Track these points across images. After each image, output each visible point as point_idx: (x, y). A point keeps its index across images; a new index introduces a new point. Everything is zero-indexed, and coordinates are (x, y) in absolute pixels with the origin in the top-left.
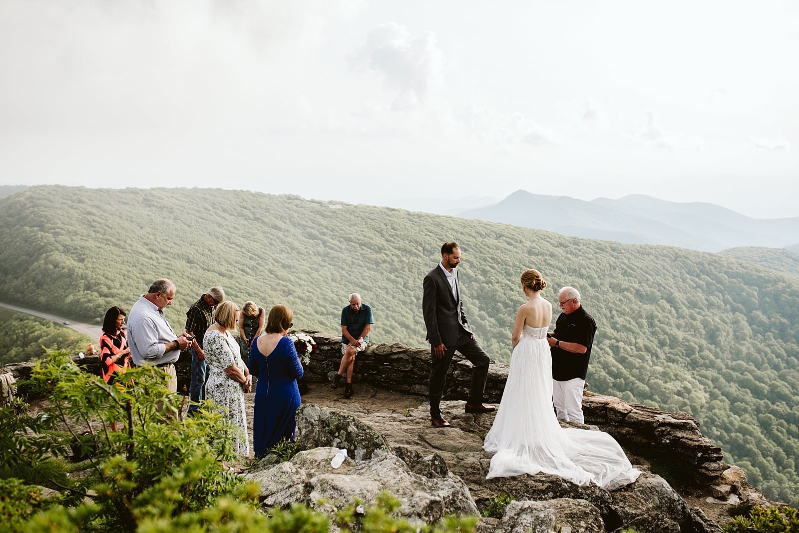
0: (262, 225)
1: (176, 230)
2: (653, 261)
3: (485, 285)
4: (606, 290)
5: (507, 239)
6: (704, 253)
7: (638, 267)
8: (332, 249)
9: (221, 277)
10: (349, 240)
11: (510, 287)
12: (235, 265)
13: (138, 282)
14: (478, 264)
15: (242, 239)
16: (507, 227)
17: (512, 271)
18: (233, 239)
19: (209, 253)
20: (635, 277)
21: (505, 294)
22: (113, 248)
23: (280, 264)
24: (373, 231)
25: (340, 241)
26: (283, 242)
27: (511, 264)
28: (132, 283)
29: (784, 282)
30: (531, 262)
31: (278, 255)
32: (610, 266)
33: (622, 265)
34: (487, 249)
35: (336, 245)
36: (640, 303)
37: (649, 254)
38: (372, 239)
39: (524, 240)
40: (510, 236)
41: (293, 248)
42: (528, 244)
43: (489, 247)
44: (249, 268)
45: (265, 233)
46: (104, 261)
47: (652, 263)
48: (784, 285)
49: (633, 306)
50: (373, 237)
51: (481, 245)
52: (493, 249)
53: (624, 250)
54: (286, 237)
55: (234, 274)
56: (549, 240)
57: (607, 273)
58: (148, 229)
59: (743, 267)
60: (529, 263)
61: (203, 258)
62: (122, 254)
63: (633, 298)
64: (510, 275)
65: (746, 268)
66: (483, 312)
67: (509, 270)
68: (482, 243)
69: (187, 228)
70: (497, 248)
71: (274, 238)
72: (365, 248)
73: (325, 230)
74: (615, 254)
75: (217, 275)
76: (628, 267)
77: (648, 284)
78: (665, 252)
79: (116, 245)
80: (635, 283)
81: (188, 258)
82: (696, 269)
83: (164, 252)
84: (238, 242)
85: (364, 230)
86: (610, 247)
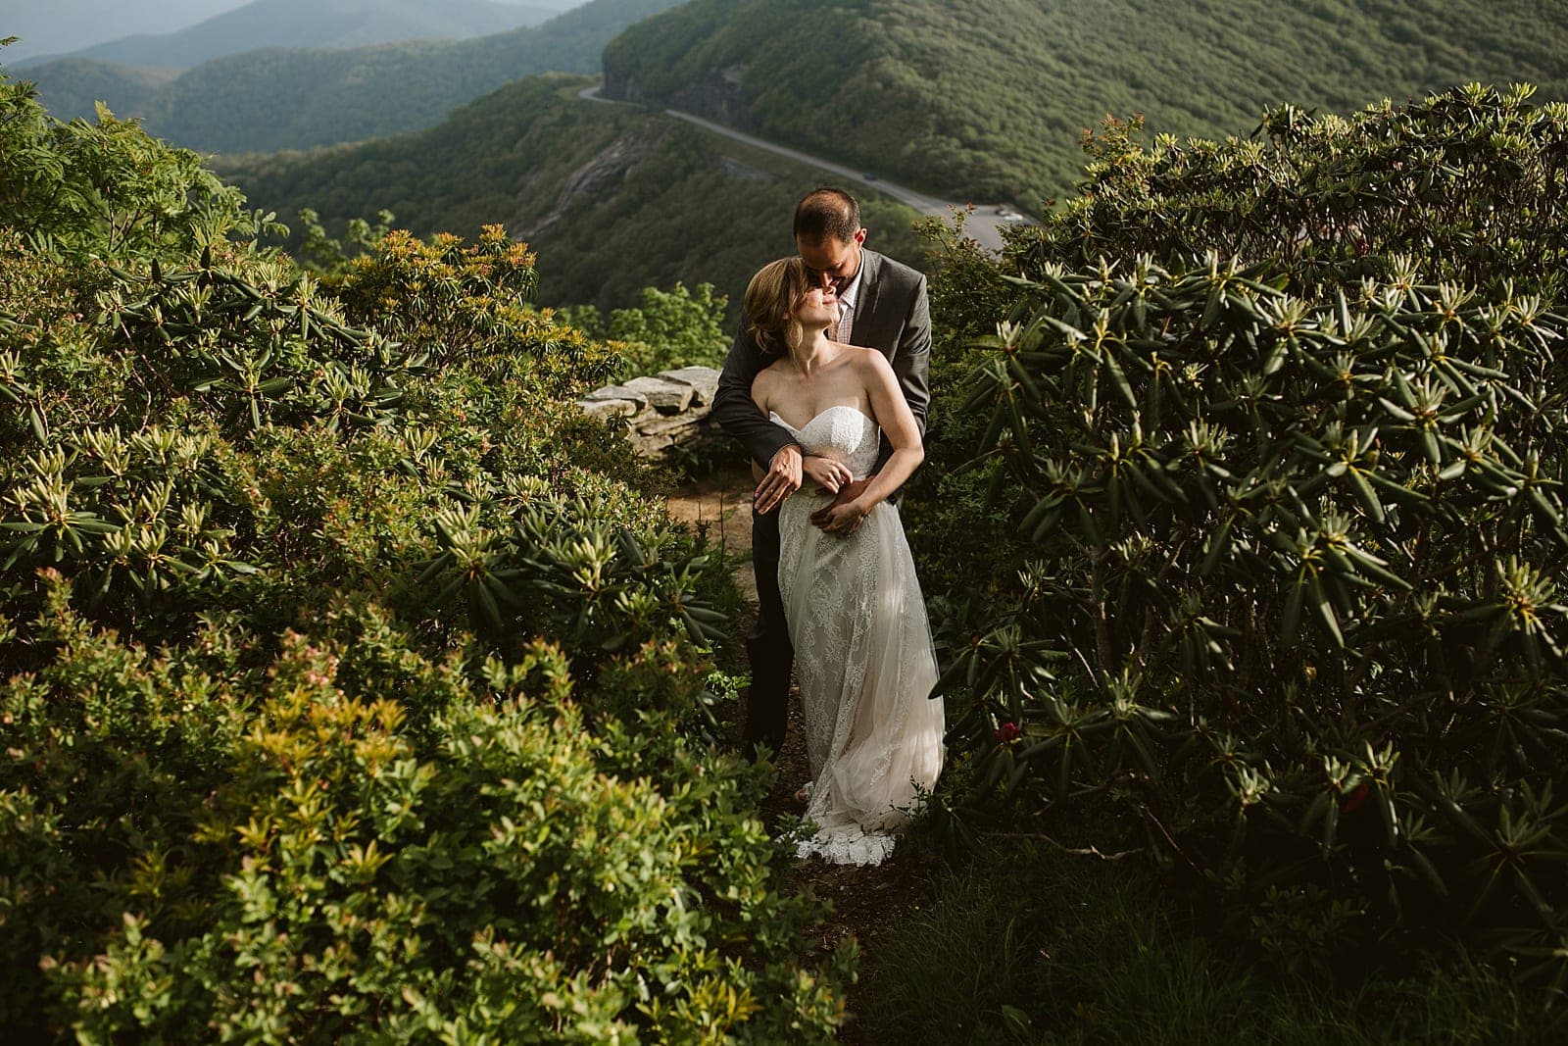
0: (1292, 9)
1: (1113, 17)
8: (1447, 65)
9: (1196, 120)
10: (1489, 46)
12: (1226, 93)
13: (1034, 123)
15: (1246, 39)
18: (1227, 39)
19: (1174, 67)
22: (992, 54)
23: (1324, 97)
24: (1552, 25)
25: (1468, 49)
26: (1336, 48)
28: (1022, 122)
31: (1321, 76)
35: (1456, 56)
38: (1547, 43)
41: (1356, 61)
44: (1256, 103)
45: (1296, 25)
46: (971, 77)
50: (1552, 38)
54: (1344, 35)
55: (1224, 115)
58: (1057, 15)
61: (1162, 79)
62: (1006, 65)
69: (1133, 13)
71: (1317, 38)
72: (1527, 66)
73: (1436, 22)
75: (1188, 114)
79: (995, 46)
81: (1133, 76)
83: (1086, 63)
84: (1238, 45)
85: (1531, 21)
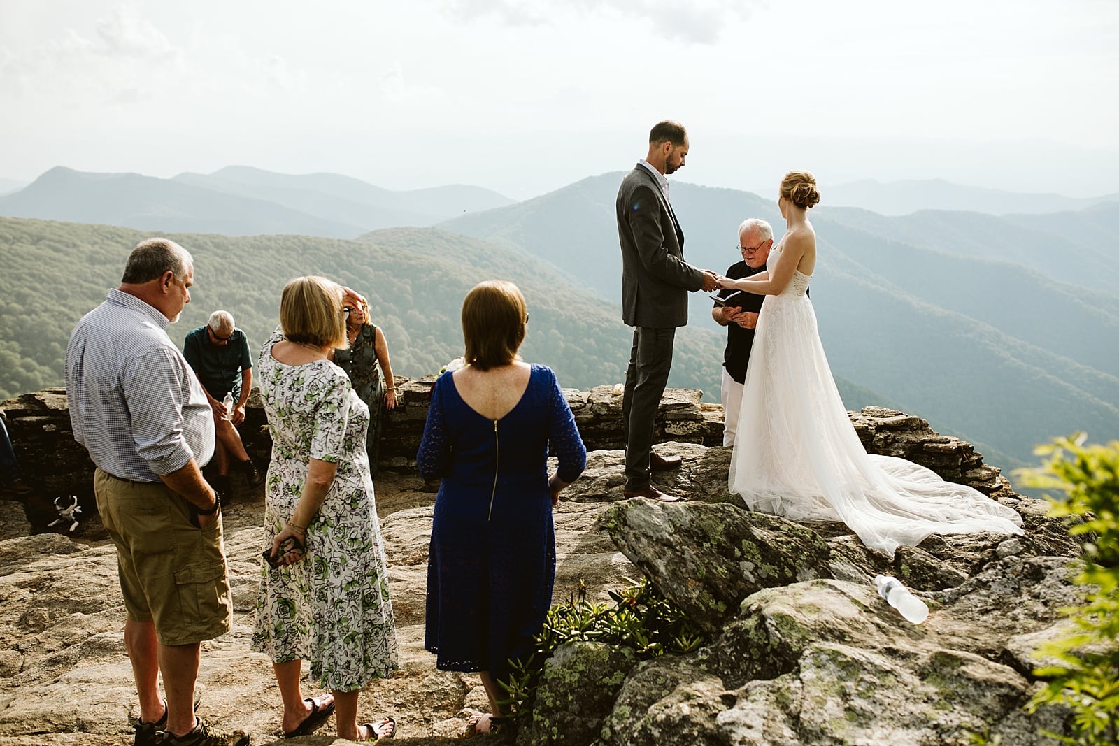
2: (275, 258)
3: (25, 317)
4: (214, 304)
5: (52, 243)
6: (339, 240)
7: (255, 268)
11: (67, 315)
14: (8, 285)
16: (49, 224)
17: (67, 290)
20: (253, 282)
21: (61, 327)
27: (63, 280)
29: (440, 269)
30: (95, 275)
32: (216, 269)
33: (233, 267)
34: (20, 261)
36: (265, 318)
37: (267, 248)
39: (78, 243)
40: (56, 238)
42: (87, 248)
43: (22, 257)
47: (274, 261)
48: (440, 273)
49: (256, 323)
51: (8, 255)
52: (29, 260)
53: (233, 245)
56: (119, 239)
57: (212, 280)
59: (389, 255)
60: (93, 276)
63: (253, 312)
64: (66, 297)
65: (393, 256)
66: (29, 360)
67: (62, 290)
68: (9, 252)
70: (38, 258)
74: (221, 252)
76: (241, 268)
77: (272, 290)
78: (289, 244)
80: (254, 290)
82: (332, 263)
86: (212, 242)
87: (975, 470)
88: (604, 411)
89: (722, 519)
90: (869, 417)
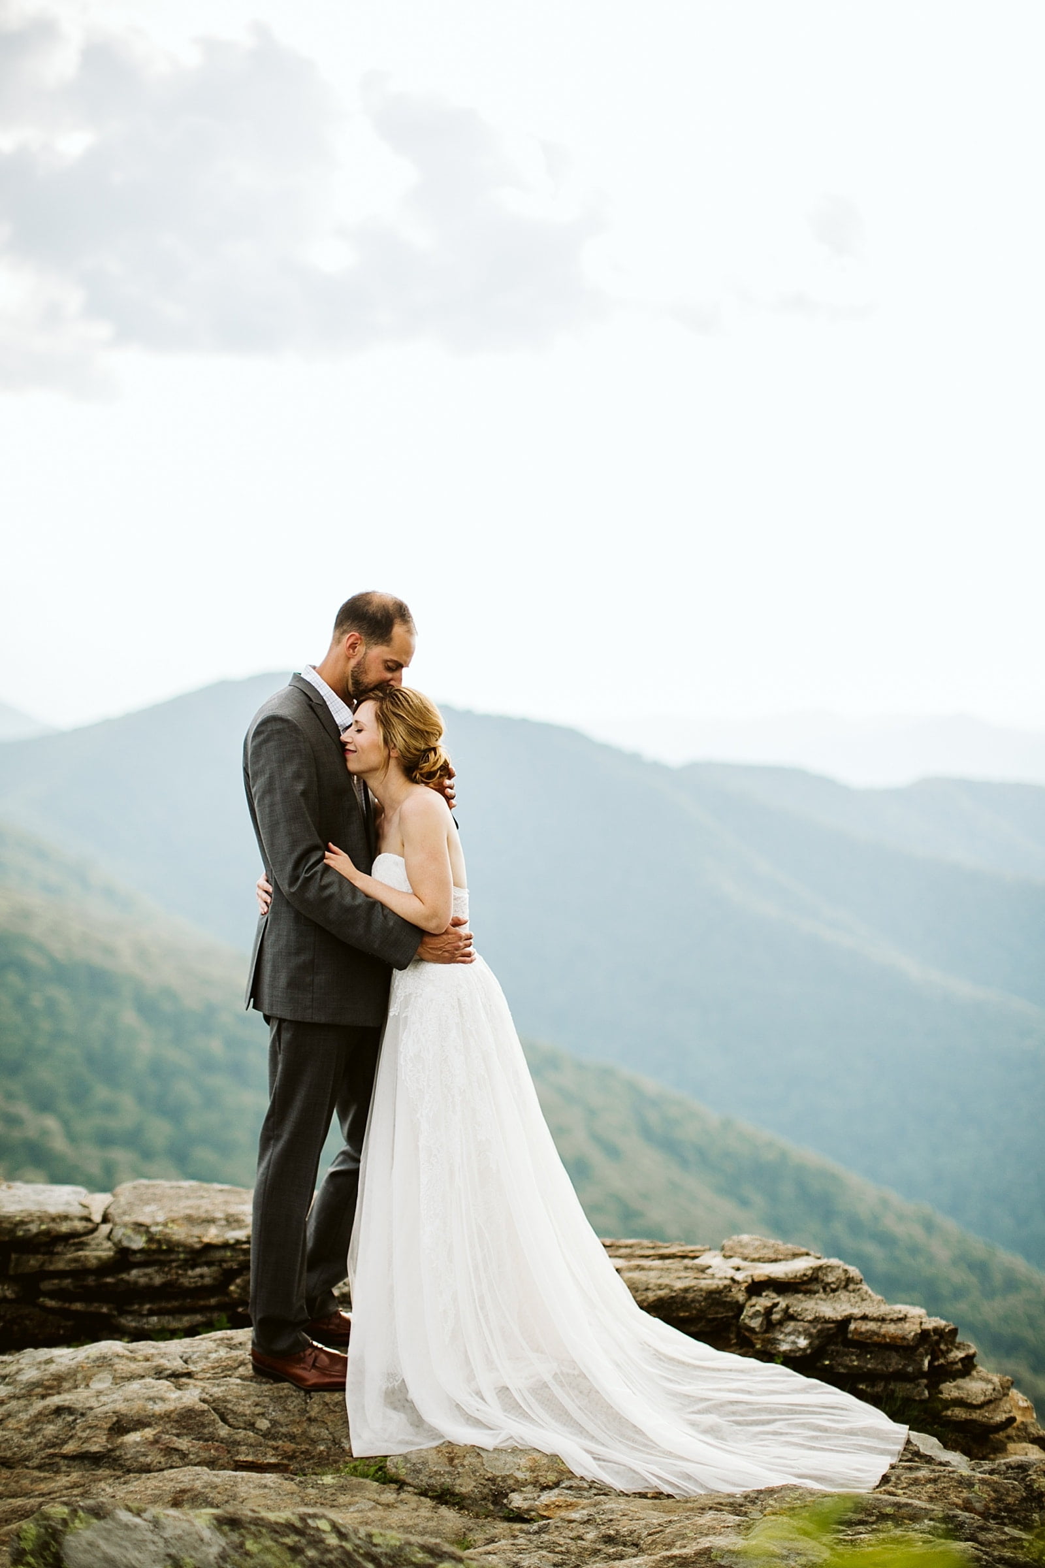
87: (960, 1382)
88: (139, 1243)
89: (295, 1551)
90: (736, 1261)
